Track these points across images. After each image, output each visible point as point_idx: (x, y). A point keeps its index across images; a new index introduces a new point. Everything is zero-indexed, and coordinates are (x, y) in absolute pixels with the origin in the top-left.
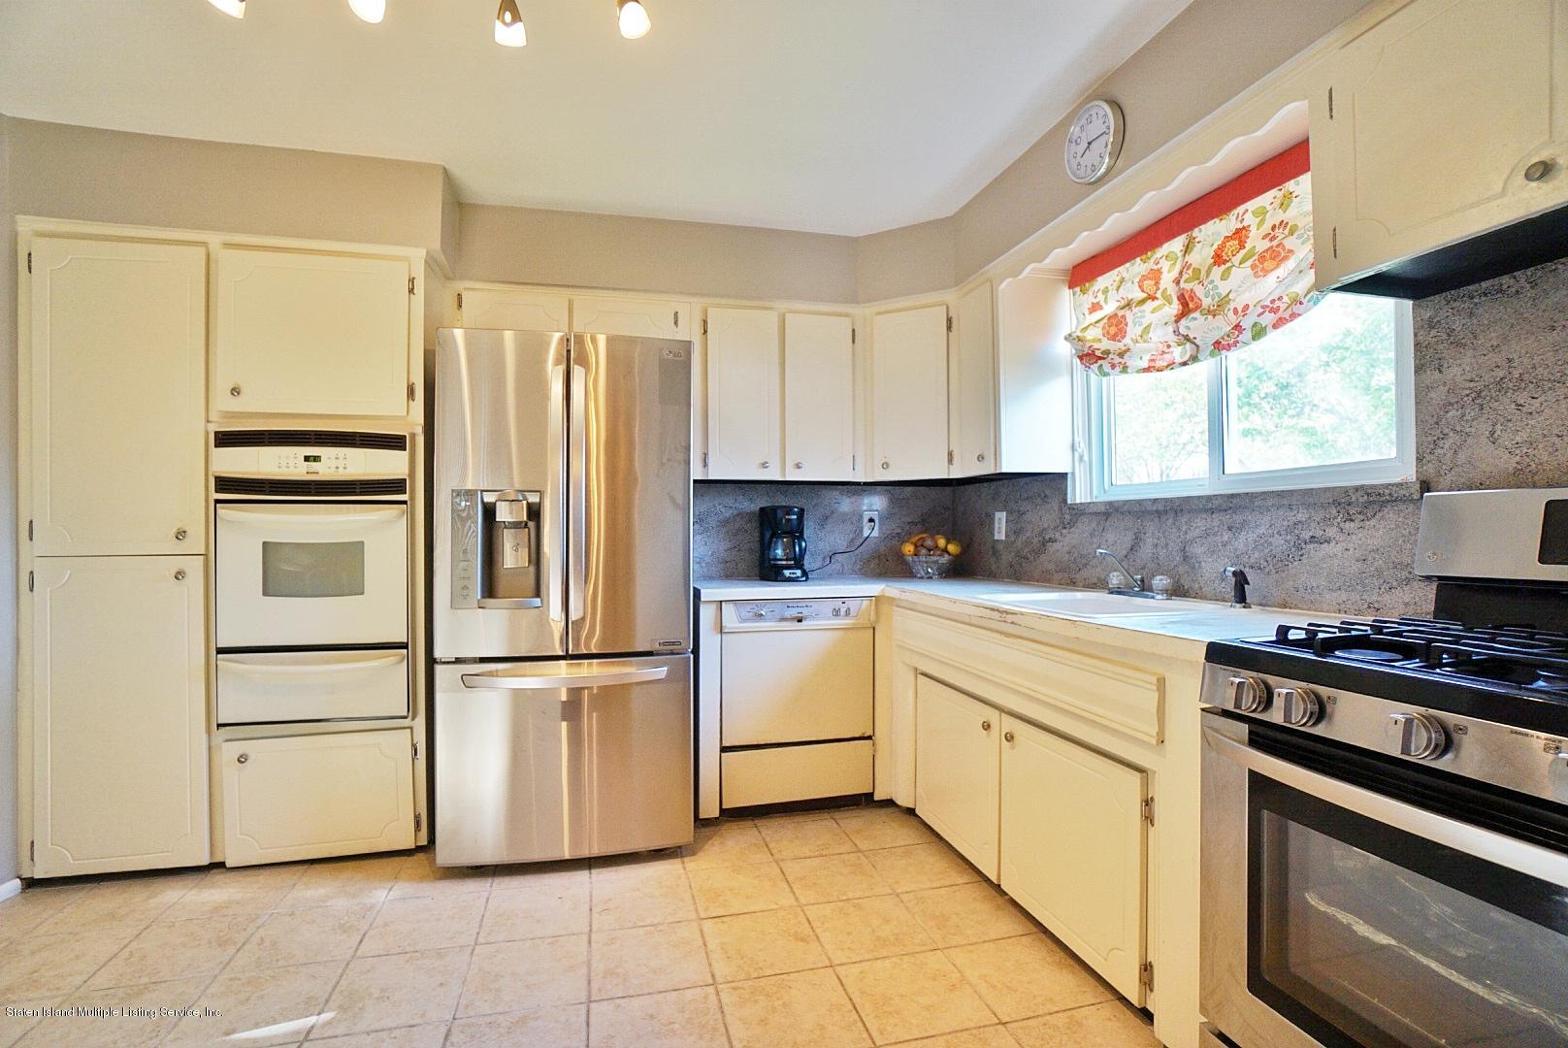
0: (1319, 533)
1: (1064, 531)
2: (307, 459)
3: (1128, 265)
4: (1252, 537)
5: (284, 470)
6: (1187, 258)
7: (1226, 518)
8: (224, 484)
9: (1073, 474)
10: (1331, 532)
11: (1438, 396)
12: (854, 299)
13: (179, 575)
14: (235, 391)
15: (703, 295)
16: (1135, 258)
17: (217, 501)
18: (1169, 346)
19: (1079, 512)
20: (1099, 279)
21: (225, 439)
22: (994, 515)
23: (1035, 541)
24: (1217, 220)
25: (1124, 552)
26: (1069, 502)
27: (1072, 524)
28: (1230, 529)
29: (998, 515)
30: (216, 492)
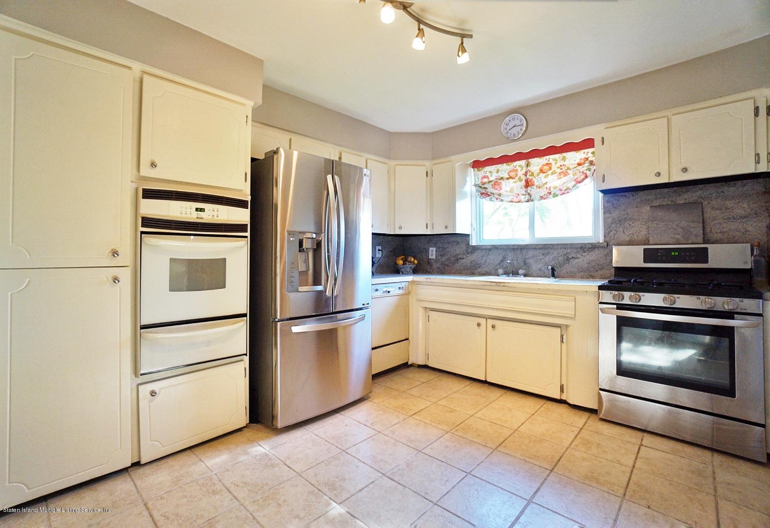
0: (575, 256)
1: (468, 255)
2: (197, 210)
3: (500, 165)
4: (551, 257)
5: (184, 215)
6: (528, 168)
7: (542, 251)
8: (147, 222)
9: (472, 235)
10: (579, 256)
11: (610, 220)
12: (389, 158)
13: (116, 280)
14: (153, 165)
15: (340, 146)
16: (503, 163)
17: (142, 233)
18: (519, 195)
19: (475, 248)
20: (487, 167)
21: (149, 194)
22: (429, 249)
23: (452, 259)
24: (538, 158)
25: (498, 262)
26: (470, 244)
27: (472, 253)
28: (543, 254)
29: (431, 249)
30: (142, 227)
